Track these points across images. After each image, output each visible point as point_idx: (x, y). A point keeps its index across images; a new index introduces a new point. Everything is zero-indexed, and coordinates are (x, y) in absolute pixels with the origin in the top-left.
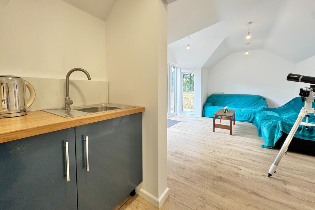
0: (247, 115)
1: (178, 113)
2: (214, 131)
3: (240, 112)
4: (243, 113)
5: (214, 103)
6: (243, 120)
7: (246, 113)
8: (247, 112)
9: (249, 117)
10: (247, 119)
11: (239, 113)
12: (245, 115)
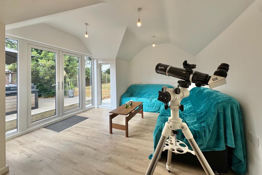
0: (157, 106)
1: (96, 106)
2: (111, 132)
3: (150, 102)
4: (153, 104)
5: (132, 93)
6: (154, 110)
7: (155, 104)
8: (157, 103)
9: (158, 108)
10: (157, 110)
11: (150, 104)
12: (155, 105)
